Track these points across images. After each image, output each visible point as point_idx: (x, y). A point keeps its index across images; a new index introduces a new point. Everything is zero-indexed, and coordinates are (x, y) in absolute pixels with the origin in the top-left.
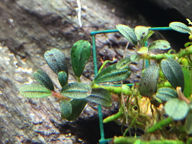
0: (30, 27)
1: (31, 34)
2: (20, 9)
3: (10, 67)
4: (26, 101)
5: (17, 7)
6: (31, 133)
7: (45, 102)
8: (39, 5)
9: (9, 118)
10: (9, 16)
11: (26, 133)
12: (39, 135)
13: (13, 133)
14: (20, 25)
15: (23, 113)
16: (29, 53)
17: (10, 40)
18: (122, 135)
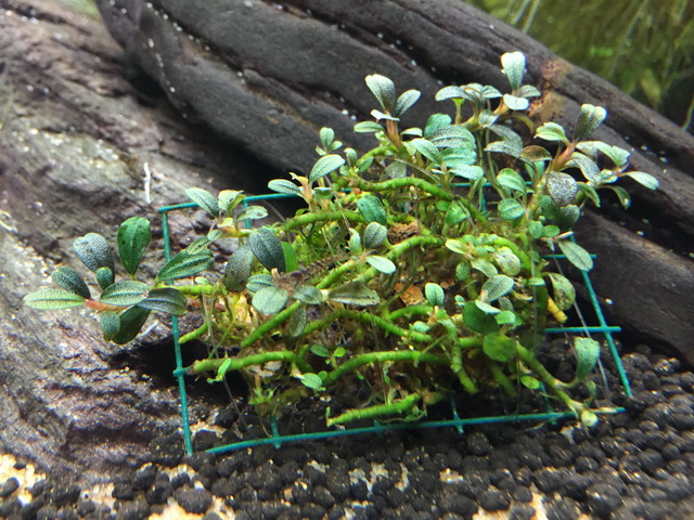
0: (69, 211)
1: (71, 222)
2: (52, 184)
3: (33, 276)
4: (54, 326)
5: (49, 182)
6: (60, 372)
7: (87, 325)
8: (84, 177)
9: (24, 354)
10: (35, 197)
11: (52, 373)
12: (74, 374)
13: (29, 377)
14: (52, 210)
15: (48, 344)
16: (67, 253)
17: (36, 235)
18: (206, 357)
